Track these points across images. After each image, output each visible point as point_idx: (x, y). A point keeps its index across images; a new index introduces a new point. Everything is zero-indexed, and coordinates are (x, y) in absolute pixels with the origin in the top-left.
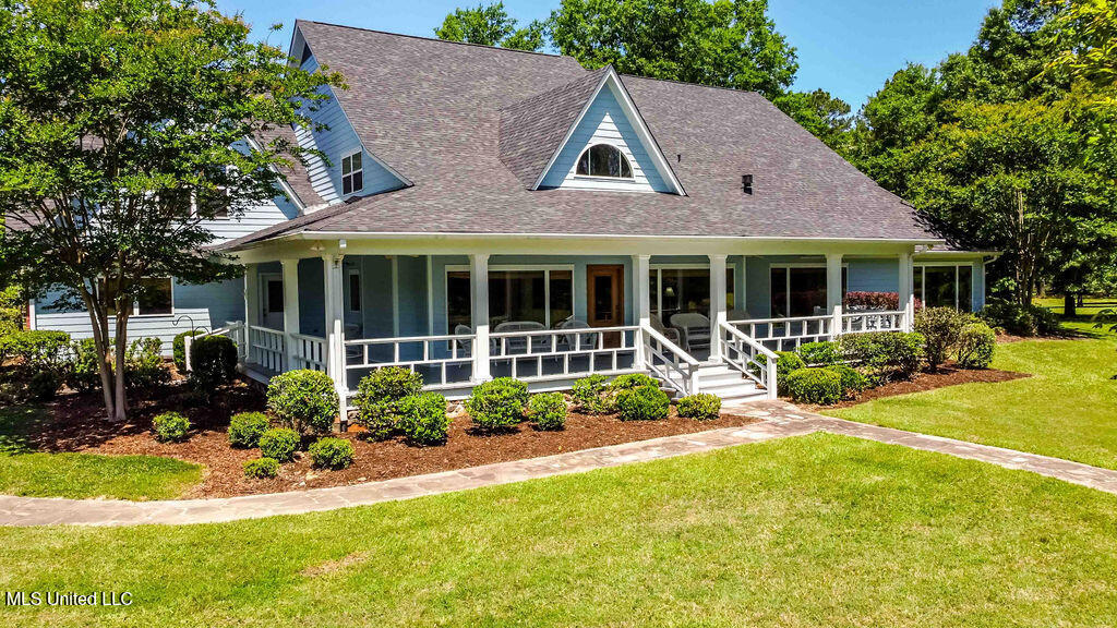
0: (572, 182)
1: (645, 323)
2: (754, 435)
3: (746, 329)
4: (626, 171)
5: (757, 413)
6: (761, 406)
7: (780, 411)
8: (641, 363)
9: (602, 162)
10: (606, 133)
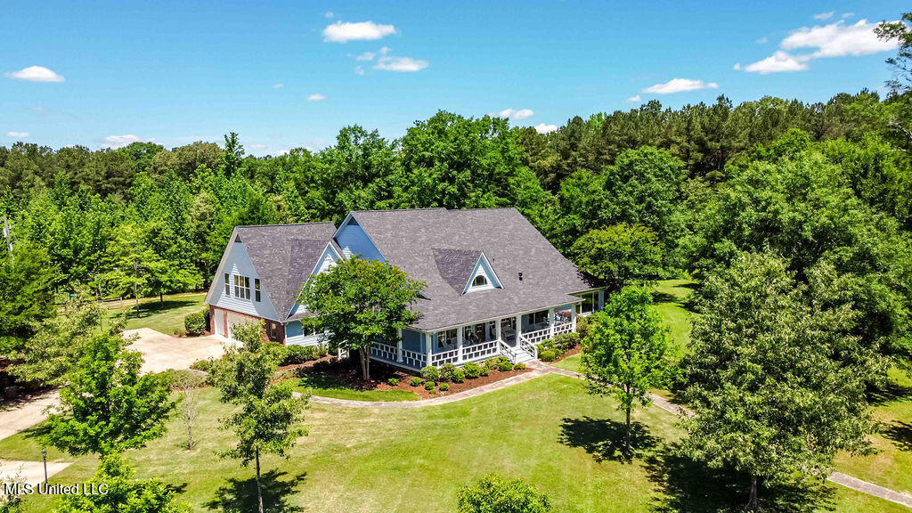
0: (471, 289)
1: (500, 338)
2: (535, 374)
3: (526, 337)
4: (486, 283)
5: (533, 367)
6: (534, 363)
7: (540, 366)
8: (498, 352)
9: (480, 281)
10: (481, 272)
